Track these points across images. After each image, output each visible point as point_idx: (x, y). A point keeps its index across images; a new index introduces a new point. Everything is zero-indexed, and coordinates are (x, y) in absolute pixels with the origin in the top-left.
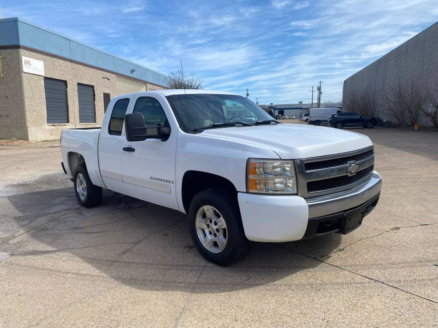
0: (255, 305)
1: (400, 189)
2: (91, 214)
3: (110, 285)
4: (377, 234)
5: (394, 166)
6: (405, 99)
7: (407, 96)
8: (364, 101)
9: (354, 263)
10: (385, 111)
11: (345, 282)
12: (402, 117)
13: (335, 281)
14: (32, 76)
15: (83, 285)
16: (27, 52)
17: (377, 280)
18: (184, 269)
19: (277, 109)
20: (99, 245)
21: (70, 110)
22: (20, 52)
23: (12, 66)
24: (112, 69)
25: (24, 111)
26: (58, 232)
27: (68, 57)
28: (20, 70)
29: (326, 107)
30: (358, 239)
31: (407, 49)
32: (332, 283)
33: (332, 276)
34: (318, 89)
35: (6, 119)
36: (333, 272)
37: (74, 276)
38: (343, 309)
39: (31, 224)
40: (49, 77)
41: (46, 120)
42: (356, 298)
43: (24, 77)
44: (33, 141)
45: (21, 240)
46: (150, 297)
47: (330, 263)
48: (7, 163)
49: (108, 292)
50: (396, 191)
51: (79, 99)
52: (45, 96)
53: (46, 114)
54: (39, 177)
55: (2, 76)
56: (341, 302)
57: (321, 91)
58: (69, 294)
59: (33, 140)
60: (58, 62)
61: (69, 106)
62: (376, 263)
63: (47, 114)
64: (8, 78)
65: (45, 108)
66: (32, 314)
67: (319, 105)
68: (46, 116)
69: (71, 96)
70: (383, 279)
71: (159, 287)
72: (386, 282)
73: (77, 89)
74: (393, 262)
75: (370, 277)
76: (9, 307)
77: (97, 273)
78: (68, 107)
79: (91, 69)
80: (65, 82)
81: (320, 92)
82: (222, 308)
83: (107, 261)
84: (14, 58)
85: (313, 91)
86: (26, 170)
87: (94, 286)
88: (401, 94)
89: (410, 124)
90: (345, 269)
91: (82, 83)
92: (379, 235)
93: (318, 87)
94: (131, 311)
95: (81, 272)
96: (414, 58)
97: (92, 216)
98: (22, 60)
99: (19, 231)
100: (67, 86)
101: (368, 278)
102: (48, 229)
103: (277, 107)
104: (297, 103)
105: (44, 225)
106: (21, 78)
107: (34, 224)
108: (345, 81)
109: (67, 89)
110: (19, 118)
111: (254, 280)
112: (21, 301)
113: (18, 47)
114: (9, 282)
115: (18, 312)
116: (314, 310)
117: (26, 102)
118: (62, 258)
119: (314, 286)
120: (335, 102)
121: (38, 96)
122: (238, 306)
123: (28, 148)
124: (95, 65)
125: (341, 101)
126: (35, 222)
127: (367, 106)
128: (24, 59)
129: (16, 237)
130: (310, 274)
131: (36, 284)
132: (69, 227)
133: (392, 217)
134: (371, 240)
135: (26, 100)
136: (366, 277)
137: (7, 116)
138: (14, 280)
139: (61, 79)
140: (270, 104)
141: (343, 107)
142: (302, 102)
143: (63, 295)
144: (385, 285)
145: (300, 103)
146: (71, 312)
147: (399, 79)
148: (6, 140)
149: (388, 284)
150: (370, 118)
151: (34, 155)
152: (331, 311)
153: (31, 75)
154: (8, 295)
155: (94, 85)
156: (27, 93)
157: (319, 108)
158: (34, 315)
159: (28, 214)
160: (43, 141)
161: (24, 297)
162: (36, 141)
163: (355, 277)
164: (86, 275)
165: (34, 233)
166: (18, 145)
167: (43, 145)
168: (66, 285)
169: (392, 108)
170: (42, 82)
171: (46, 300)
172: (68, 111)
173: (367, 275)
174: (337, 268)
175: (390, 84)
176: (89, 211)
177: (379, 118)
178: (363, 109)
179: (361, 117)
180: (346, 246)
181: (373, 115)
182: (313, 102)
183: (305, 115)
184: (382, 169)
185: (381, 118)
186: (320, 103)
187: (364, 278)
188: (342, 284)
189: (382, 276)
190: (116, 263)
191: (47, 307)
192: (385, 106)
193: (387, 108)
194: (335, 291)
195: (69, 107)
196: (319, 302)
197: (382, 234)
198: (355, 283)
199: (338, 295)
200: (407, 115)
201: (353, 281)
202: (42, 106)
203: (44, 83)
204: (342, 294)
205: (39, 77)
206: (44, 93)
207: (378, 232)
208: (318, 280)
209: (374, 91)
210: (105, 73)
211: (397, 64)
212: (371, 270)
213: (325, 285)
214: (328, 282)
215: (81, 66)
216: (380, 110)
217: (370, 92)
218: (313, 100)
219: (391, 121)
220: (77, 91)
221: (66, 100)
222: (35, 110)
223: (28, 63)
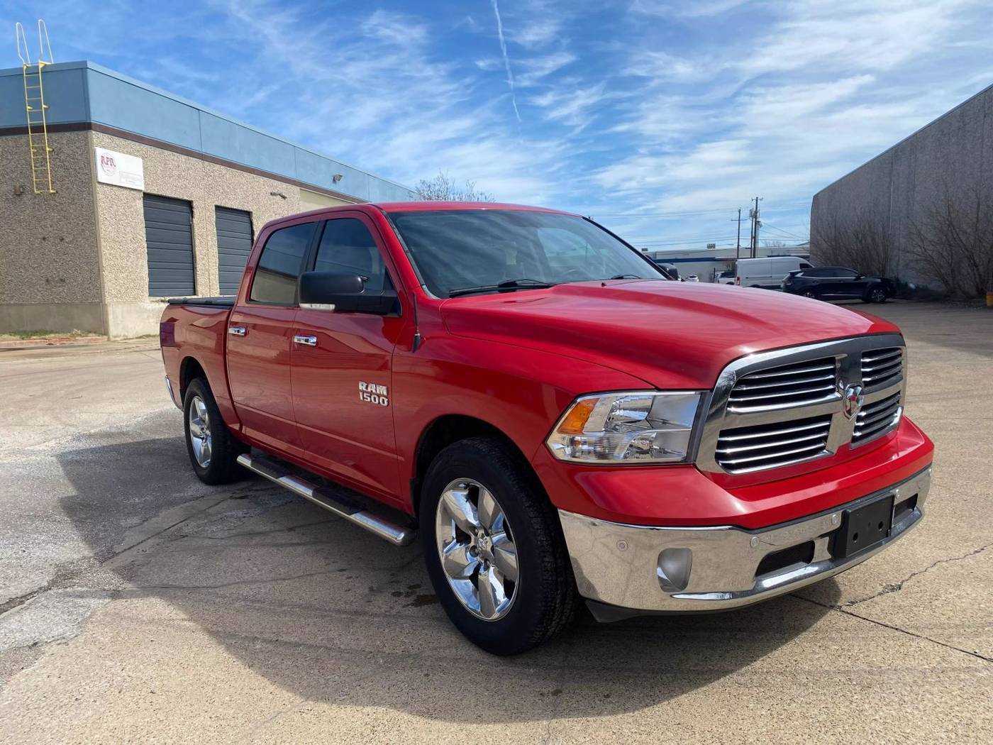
0: (721, 723)
2: (280, 502)
3: (358, 669)
4: (972, 551)
5: (963, 389)
6: (960, 236)
7: (966, 227)
8: (861, 241)
9: (936, 621)
10: (912, 265)
11: (927, 667)
12: (954, 279)
13: (901, 663)
14: (118, 191)
15: (295, 669)
16: (106, 138)
20: (312, 575)
21: (199, 266)
22: (92, 139)
23: (75, 170)
24: (290, 174)
25: (99, 270)
26: (210, 542)
27: (196, 147)
28: (91, 177)
29: (769, 256)
30: (929, 562)
31: (963, 122)
33: (891, 653)
34: (751, 216)
35: (60, 287)
36: (891, 642)
37: (270, 647)
38: (943, 735)
39: (146, 523)
40: (155, 192)
41: (147, 289)
42: (967, 707)
43: (101, 193)
44: (119, 337)
45: (130, 560)
46: (461, 700)
47: (875, 620)
49: (358, 688)
50: (986, 446)
51: (219, 241)
52: (145, 236)
53: (147, 276)
54: (145, 417)
55: (52, 191)
56: (933, 717)
57: (758, 220)
59: (119, 334)
60: (173, 160)
61: (198, 258)
63: (150, 274)
64: (65, 197)
65: (146, 262)
66: (189, 738)
67: (753, 251)
68: (147, 280)
69: (202, 236)
71: (476, 675)
73: (214, 219)
75: (986, 656)
76: (131, 721)
78: (196, 260)
79: (246, 174)
80: (189, 204)
81: (757, 223)
82: (642, 729)
83: (339, 611)
84: (78, 151)
85: (739, 220)
86: (113, 401)
87: (321, 671)
88: (950, 224)
89: (973, 292)
90: (919, 634)
91: (225, 205)
92: (976, 552)
93: (751, 211)
94: (423, 734)
95: (285, 638)
96: (981, 140)
97: (283, 505)
98: (95, 156)
99: (123, 540)
100: (192, 212)
101: (983, 658)
102: (187, 536)
103: (659, 258)
105: (176, 527)
106: (93, 197)
107: (156, 522)
108: (816, 198)
109: (192, 220)
110: (88, 286)
111: (702, 661)
112: (158, 706)
113: (87, 126)
114: (122, 661)
115: (155, 732)
116: (870, 737)
117: (104, 249)
118: (234, 603)
119: (852, 676)
121: (130, 236)
122: (679, 724)
123: (110, 351)
124: (254, 165)
125: (805, 242)
126: (154, 520)
127: (870, 253)
128: (100, 152)
129: (118, 554)
130: (837, 648)
131: (185, 666)
132: (234, 532)
134: (960, 563)
135: (103, 243)
136: (975, 654)
137: (61, 280)
138: (133, 657)
139: (180, 197)
141: (811, 257)
142: (714, 246)
143: (253, 692)
145: (709, 246)
146: (280, 735)
147: (947, 191)
148: (61, 335)
150: (879, 280)
151: (126, 369)
152: (915, 740)
153: (115, 188)
154: (124, 691)
155: (251, 210)
156: (106, 228)
157: (754, 257)
158: (196, 740)
159: (134, 500)
160: (140, 337)
161: (163, 697)
162: (124, 336)
163: (950, 655)
164: (297, 645)
165: (158, 545)
166: (87, 346)
167: (142, 346)
169: (930, 256)
170: (139, 204)
171: (215, 703)
172: (194, 268)
173: (977, 651)
174: (897, 633)
175: (924, 201)
177: (897, 280)
178: (860, 260)
179: (858, 278)
180: (904, 579)
181: (883, 271)
182: (740, 244)
183: (722, 274)
184: (937, 397)
185: (902, 280)
186: (756, 246)
187: (973, 658)
188: (923, 672)
190: (361, 618)
191: (221, 722)
192: (912, 252)
193: (919, 257)
194: (909, 689)
195: (198, 260)
196: (877, 717)
197: (982, 549)
198: (953, 670)
199: (919, 699)
200: (966, 273)
201: (946, 666)
202: (138, 258)
203: (144, 207)
204: (930, 696)
205: (132, 192)
206: (144, 230)
207: (972, 545)
208: (858, 662)
209: (885, 218)
210: (276, 183)
211: (939, 155)
212: (984, 638)
213: (881, 673)
214: (884, 667)
215: (223, 169)
216: (901, 262)
217: (876, 220)
218: (740, 240)
219: (926, 286)
220: (214, 224)
221: (192, 245)
222: (123, 268)
223: (109, 163)
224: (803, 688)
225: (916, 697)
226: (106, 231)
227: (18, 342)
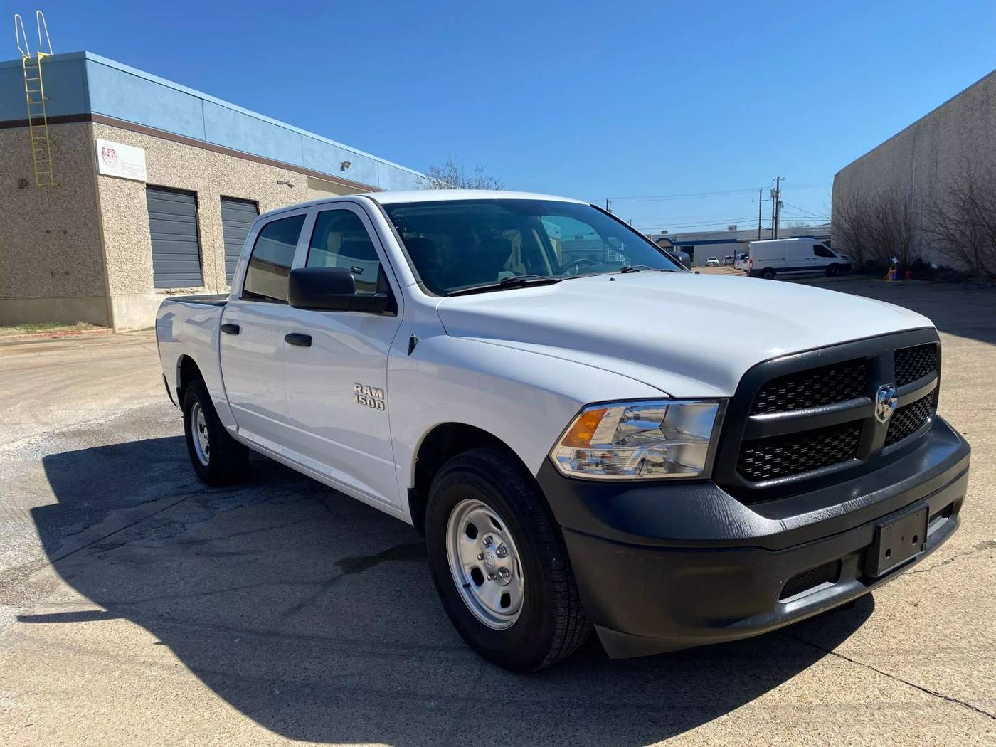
1: (989, 437)
2: (230, 506)
4: (941, 561)
6: (983, 214)
7: (989, 205)
8: (882, 221)
9: (885, 646)
10: (934, 244)
11: (862, 702)
12: (977, 257)
13: (835, 698)
14: (120, 183)
16: (107, 129)
17: (949, 696)
18: (438, 657)
19: (679, 244)
20: (237, 589)
21: (205, 257)
22: (92, 129)
23: (76, 162)
24: (298, 162)
25: (103, 262)
26: (146, 551)
27: (199, 136)
28: (92, 169)
29: (791, 238)
31: (987, 95)
32: (827, 706)
33: (826, 684)
34: (773, 196)
35: (64, 280)
36: (829, 672)
37: (166, 674)
39: (86, 530)
40: (158, 183)
41: (152, 281)
43: (102, 185)
44: (124, 329)
48: (58, 382)
51: (225, 231)
52: (148, 227)
53: (152, 268)
54: (122, 414)
55: (54, 184)
57: (779, 200)
58: (145, 726)
59: (124, 326)
60: (176, 150)
61: (204, 248)
62: (945, 644)
63: (155, 266)
64: (66, 189)
65: (148, 254)
67: (775, 232)
68: (152, 271)
69: (207, 226)
70: (966, 695)
71: (371, 709)
72: (976, 705)
73: (219, 209)
74: (991, 642)
75: (931, 689)
77: (222, 665)
79: (251, 163)
80: (194, 194)
81: (778, 203)
83: (252, 632)
84: (79, 142)
85: (760, 201)
86: (96, 397)
88: (973, 202)
90: (862, 661)
91: (230, 195)
92: (945, 563)
93: (772, 191)
97: (231, 510)
98: (96, 148)
99: (57, 549)
100: (197, 203)
101: (927, 692)
102: (123, 544)
103: (678, 240)
104: (724, 228)
105: (116, 534)
106: (94, 188)
107: (95, 530)
108: (837, 176)
109: (197, 211)
110: (91, 279)
111: (619, 693)
113: (87, 118)
117: (107, 242)
119: (778, 713)
120: (812, 224)
121: (133, 228)
123: (111, 344)
124: (260, 153)
125: (827, 222)
126: (97, 526)
127: (891, 232)
128: (101, 144)
129: (47, 565)
131: (70, 697)
132: (173, 539)
133: (976, 512)
134: (926, 577)
135: (106, 235)
136: (920, 687)
137: (66, 273)
139: (185, 187)
140: (660, 233)
141: (833, 237)
142: (735, 227)
144: (976, 714)
145: (731, 228)
147: (970, 167)
148: (66, 328)
149: (981, 709)
151: (122, 362)
153: (117, 180)
155: (257, 200)
156: (109, 221)
157: (775, 239)
159: (84, 505)
160: (146, 329)
161: (36, 732)
162: (129, 328)
163: (891, 688)
166: (91, 339)
167: (145, 338)
168: (142, 700)
169: (952, 235)
170: (143, 195)
171: (86, 741)
172: (200, 259)
173: (922, 683)
175: (946, 178)
176: (225, 498)
177: (920, 260)
178: (881, 239)
181: (905, 250)
182: (762, 225)
185: (924, 260)
186: (778, 227)
187: (916, 692)
188: (857, 708)
189: (963, 685)
190: (271, 639)
192: (934, 231)
193: (941, 237)
194: (837, 729)
195: (203, 250)
197: (953, 560)
198: (891, 706)
199: (846, 742)
200: (989, 252)
201: (885, 701)
202: (142, 250)
203: (147, 198)
204: (858, 739)
205: (135, 183)
206: (148, 221)
207: (942, 555)
208: (788, 695)
209: (907, 196)
210: (283, 171)
211: (962, 131)
212: (933, 666)
213: (809, 710)
214: (816, 702)
215: (228, 159)
216: (923, 241)
217: (898, 198)
218: (762, 221)
219: (949, 266)
220: (220, 214)
221: (197, 236)
222: (127, 260)
223: (110, 154)
224: (720, 727)
225: (843, 739)
226: (108, 223)
227: (23, 336)
